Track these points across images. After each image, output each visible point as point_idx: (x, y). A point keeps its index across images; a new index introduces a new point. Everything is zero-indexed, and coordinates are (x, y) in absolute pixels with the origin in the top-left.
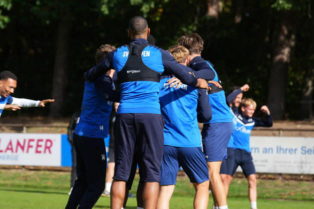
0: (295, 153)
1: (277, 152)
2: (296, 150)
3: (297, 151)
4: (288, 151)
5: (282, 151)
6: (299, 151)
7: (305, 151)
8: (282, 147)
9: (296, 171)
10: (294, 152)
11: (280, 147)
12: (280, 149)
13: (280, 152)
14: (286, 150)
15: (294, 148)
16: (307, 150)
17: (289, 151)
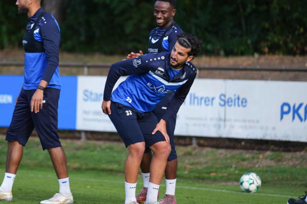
0: (212, 104)
1: (191, 103)
2: (213, 99)
3: (214, 101)
4: (203, 101)
5: (196, 100)
6: (217, 101)
7: (225, 101)
8: (196, 95)
9: (212, 133)
10: (210, 102)
11: (194, 95)
12: (195, 98)
13: (194, 104)
14: (202, 99)
15: (210, 97)
16: (226, 99)
17: (205, 101)
